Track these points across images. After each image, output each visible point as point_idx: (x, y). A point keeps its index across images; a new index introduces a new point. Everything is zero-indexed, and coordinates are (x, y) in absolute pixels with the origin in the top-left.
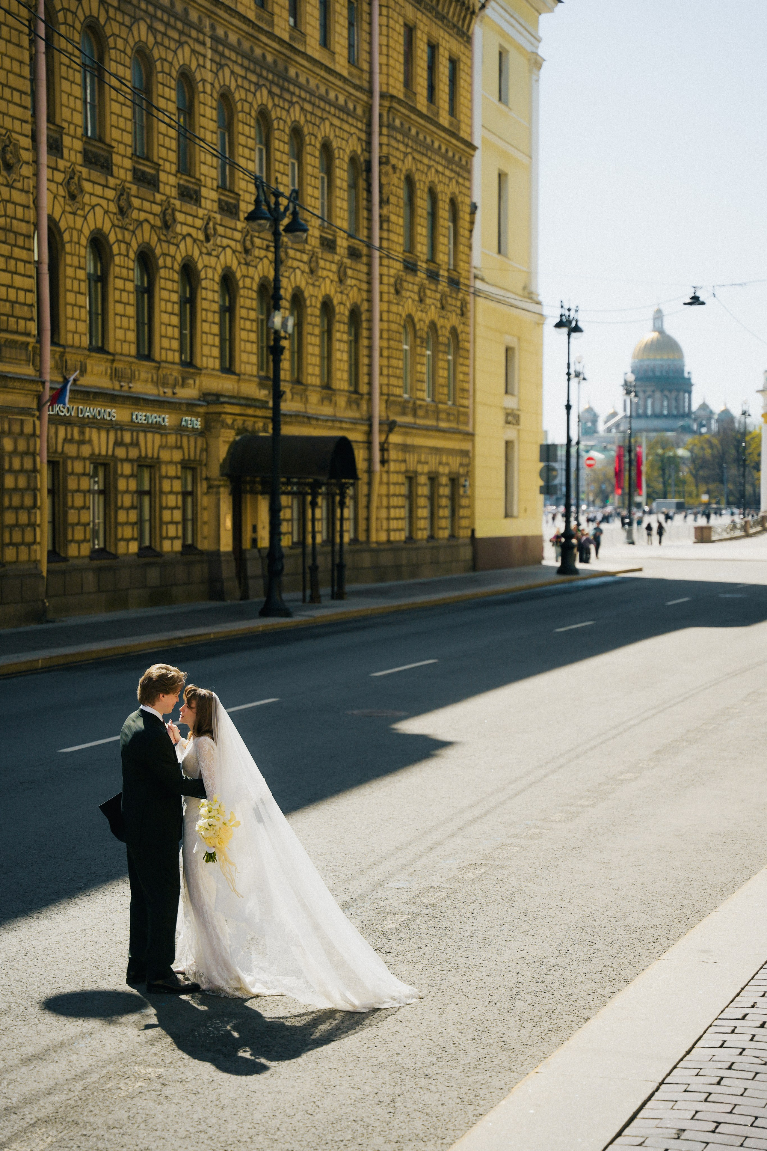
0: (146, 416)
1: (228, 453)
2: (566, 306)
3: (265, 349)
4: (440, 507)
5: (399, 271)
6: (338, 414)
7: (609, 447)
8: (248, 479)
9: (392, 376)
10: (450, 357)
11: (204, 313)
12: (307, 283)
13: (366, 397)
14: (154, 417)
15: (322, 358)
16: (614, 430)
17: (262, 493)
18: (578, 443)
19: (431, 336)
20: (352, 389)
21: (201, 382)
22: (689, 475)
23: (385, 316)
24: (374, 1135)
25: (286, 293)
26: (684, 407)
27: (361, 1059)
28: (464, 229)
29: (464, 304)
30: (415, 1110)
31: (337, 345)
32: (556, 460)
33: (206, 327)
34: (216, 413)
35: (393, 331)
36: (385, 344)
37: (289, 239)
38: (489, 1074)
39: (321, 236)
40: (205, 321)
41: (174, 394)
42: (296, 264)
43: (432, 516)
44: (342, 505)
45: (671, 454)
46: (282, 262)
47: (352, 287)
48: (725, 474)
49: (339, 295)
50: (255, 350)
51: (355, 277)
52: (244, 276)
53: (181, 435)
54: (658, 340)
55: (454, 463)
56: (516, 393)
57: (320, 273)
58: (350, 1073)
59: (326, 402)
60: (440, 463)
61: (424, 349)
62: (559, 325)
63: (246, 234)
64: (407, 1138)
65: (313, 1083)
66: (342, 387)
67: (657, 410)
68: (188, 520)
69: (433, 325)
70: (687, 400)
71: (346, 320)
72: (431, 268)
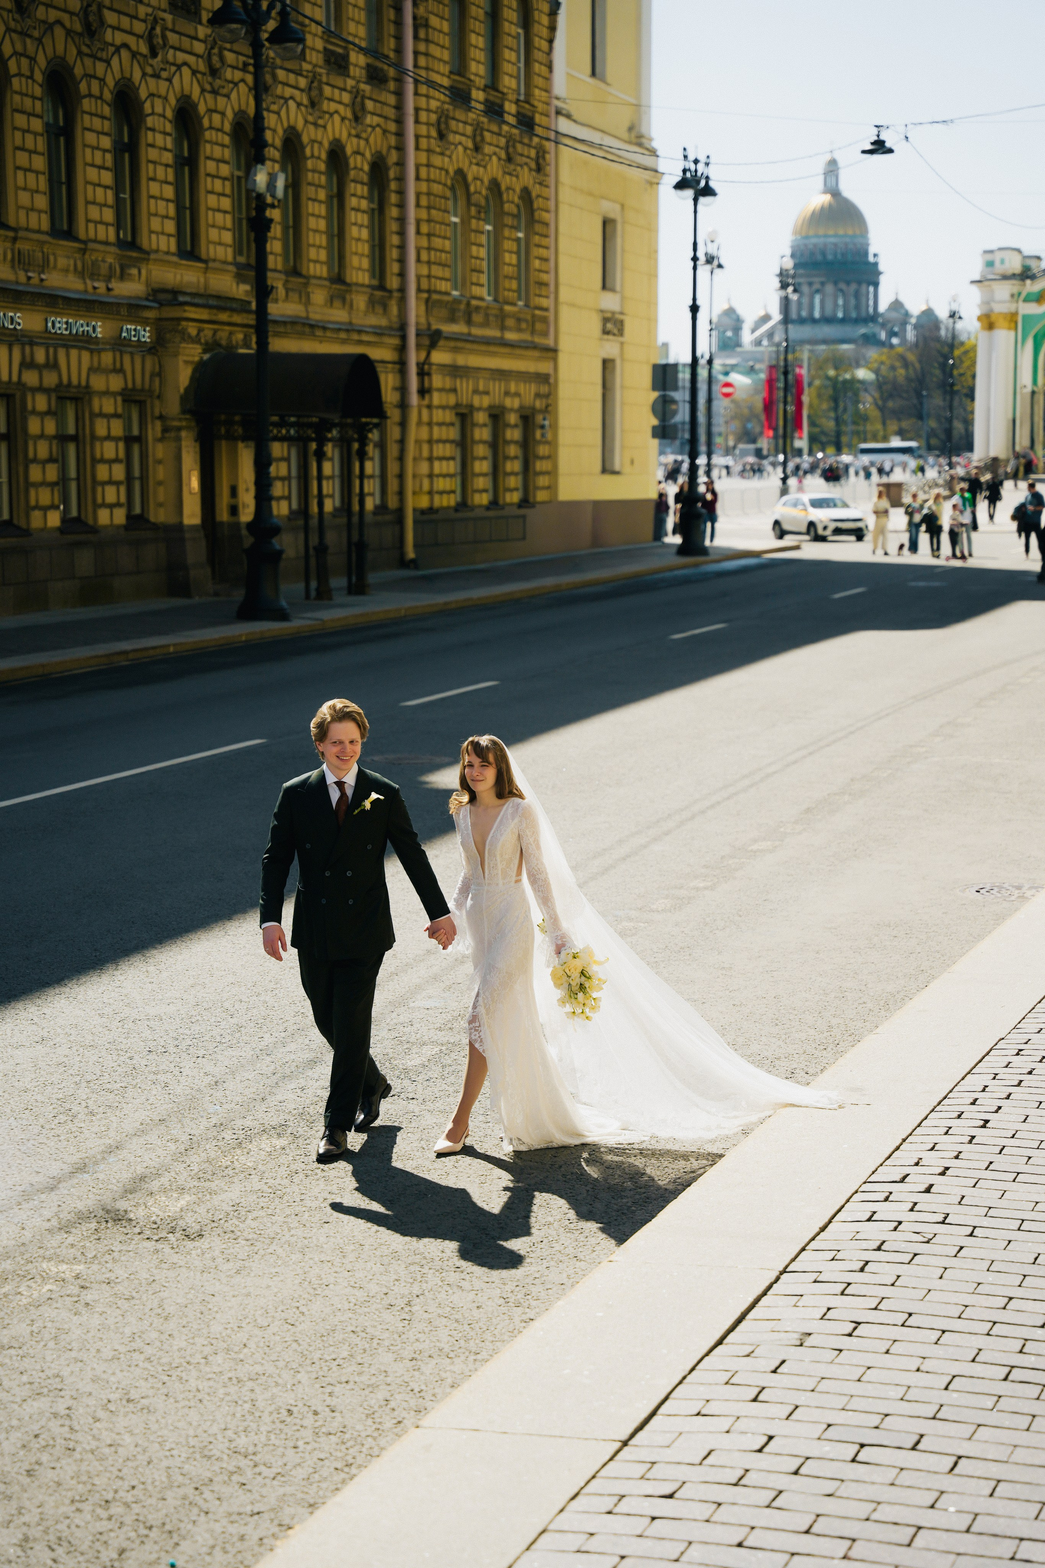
0: (67, 323)
1: (192, 379)
2: (691, 157)
3: (244, 222)
4: (507, 458)
5: (443, 102)
6: (354, 321)
7: (758, 366)
8: (223, 417)
9: (434, 263)
10: (520, 235)
11: (151, 166)
12: (306, 122)
13: (396, 294)
14: (81, 325)
15: (330, 237)
16: (765, 342)
17: (244, 439)
18: (710, 362)
19: (491, 203)
20: (375, 282)
21: (149, 272)
22: (873, 407)
23: (423, 172)
24: (380, 1351)
25: (274, 137)
26: (868, 306)
27: (367, 1247)
28: (541, 38)
29: (541, 153)
30: (439, 1316)
31: (352, 216)
32: (676, 388)
33: (155, 189)
34: (172, 319)
35: (436, 196)
36: (424, 215)
37: (275, 52)
38: (545, 1264)
39: (325, 49)
40: (154, 179)
41: (109, 289)
42: (288, 92)
43: (496, 472)
44: (362, 455)
45: (848, 376)
46: (267, 89)
47: (373, 128)
48: (925, 406)
49: (355, 140)
50: (229, 224)
51: (378, 112)
52: (210, 111)
53: (121, 353)
54: (830, 205)
55: (528, 393)
56: (618, 288)
57: (325, 106)
58: (349, 1267)
59: (337, 303)
60: (507, 393)
61: (481, 223)
62: (681, 185)
63: (212, 44)
64: (427, 1354)
65: (297, 1282)
66: (360, 281)
67: (829, 312)
68: (134, 478)
69: (495, 185)
70: (871, 296)
71: (365, 179)
72: (491, 98)
